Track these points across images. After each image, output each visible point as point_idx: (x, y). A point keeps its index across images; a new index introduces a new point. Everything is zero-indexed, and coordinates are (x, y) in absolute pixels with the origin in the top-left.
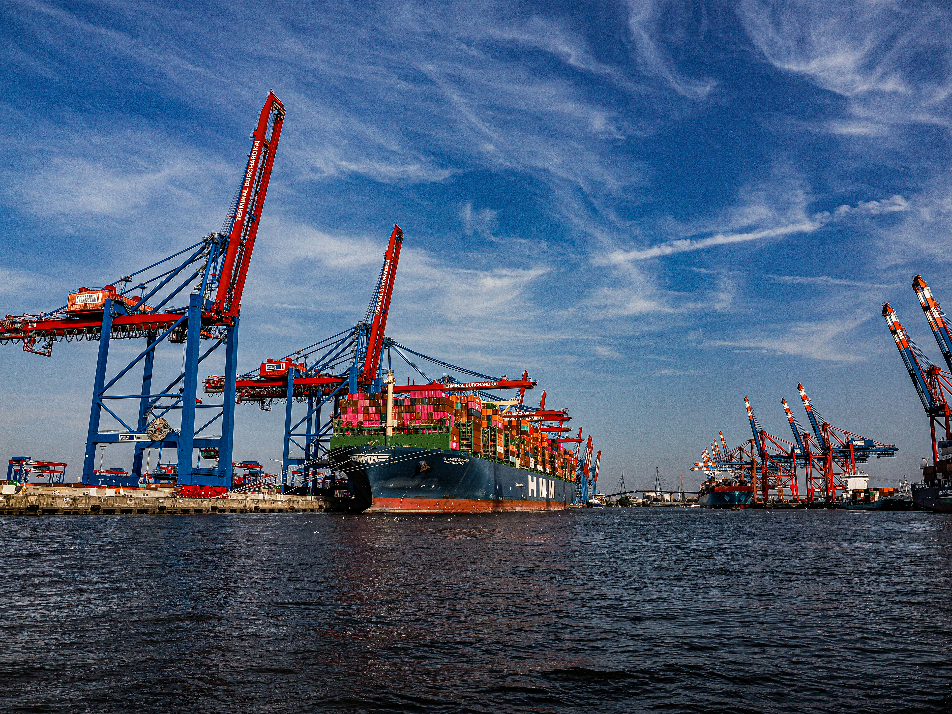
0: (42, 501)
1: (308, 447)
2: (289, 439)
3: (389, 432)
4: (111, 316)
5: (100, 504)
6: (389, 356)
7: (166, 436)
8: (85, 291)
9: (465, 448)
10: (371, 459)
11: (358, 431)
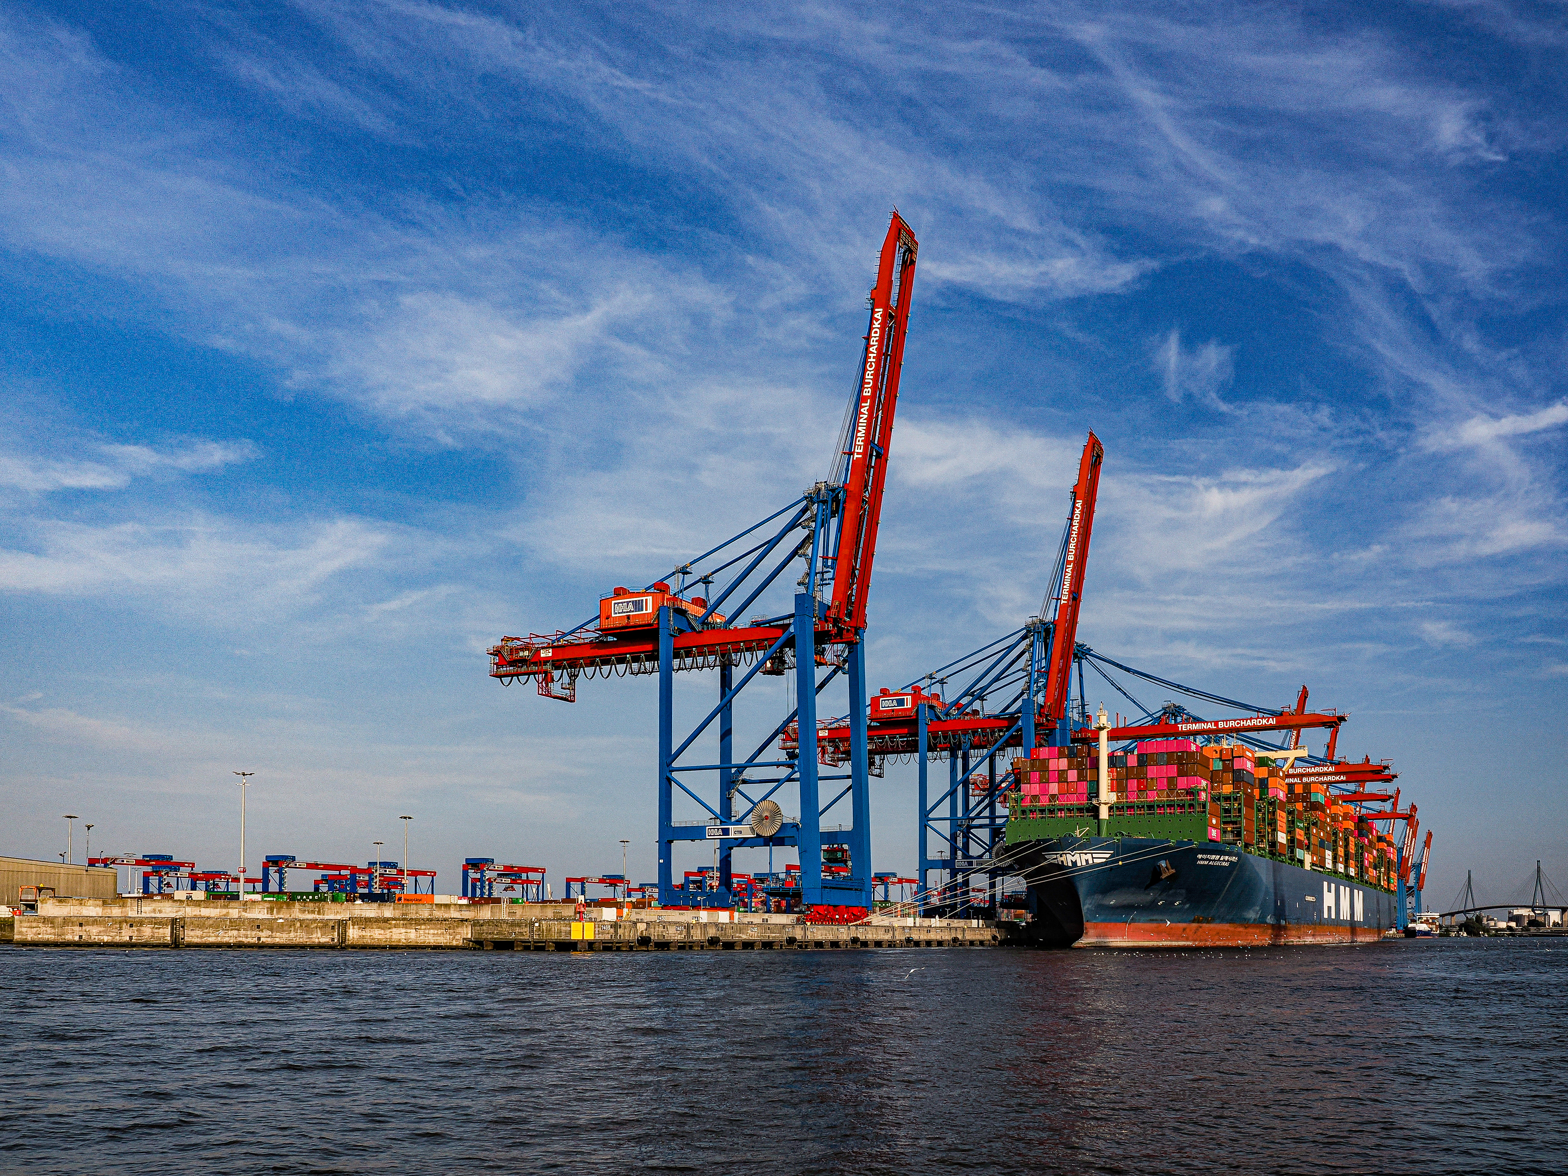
0: (652, 930)
1: (954, 837)
2: (926, 826)
3: (1104, 813)
4: (671, 635)
5: (718, 934)
6: (1081, 676)
7: (780, 829)
8: (625, 593)
9: (1230, 837)
10: (1081, 858)
11: (1051, 812)
